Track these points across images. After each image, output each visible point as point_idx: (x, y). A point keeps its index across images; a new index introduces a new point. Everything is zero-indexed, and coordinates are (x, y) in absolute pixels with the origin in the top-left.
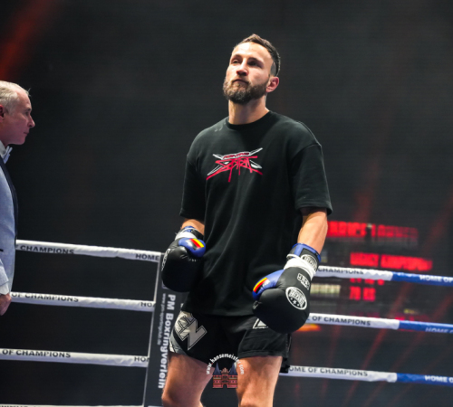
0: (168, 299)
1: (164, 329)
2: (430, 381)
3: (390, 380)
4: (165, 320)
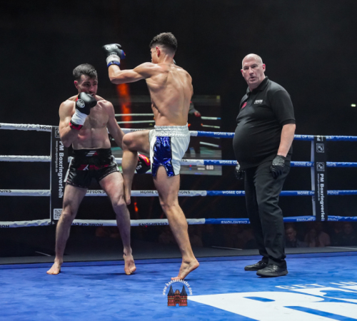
0: (59, 144)
1: (58, 162)
2: (225, 194)
3: (202, 195)
4: (59, 157)
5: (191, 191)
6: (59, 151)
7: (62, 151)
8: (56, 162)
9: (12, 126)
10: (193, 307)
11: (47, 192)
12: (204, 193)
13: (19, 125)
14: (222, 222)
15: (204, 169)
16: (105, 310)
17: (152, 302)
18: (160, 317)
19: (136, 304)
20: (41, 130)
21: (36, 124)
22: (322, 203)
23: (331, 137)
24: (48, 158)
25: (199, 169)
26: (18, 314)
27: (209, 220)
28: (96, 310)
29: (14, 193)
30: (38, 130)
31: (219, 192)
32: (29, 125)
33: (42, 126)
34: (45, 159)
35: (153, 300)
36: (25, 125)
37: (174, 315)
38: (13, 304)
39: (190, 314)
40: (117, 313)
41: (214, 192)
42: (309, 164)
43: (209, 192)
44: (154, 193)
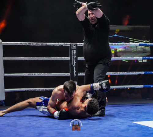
0: (74, 52)
4: (73, 58)
5: (136, 72)
6: (74, 55)
7: (75, 55)
8: (72, 60)
9: (52, 44)
10: (139, 127)
11: (68, 74)
12: (143, 73)
13: (55, 43)
14: (152, 87)
15: (142, 62)
16: (97, 128)
17: (119, 124)
18: (123, 131)
19: (111, 125)
20: (65, 45)
21: (63, 42)
24: (69, 58)
25: (139, 62)
26: (58, 129)
27: (146, 86)
28: (92, 128)
29: (53, 75)
30: (64, 45)
31: (150, 72)
32: (60, 43)
33: (65, 43)
34: (67, 58)
35: (119, 123)
36: (58, 43)
37: (130, 130)
38: (55, 125)
39: (137, 130)
40: (103, 129)
41: (147, 72)
43: (145, 72)
44: (119, 73)
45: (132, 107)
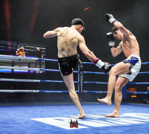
5: (34, 80)
12: (39, 81)
14: (45, 92)
22: (82, 86)
23: (85, 63)
25: (37, 72)
27: (41, 91)
31: (44, 81)
41: (43, 81)
42: (77, 72)
43: (41, 81)
44: (20, 80)
45: (29, 107)
